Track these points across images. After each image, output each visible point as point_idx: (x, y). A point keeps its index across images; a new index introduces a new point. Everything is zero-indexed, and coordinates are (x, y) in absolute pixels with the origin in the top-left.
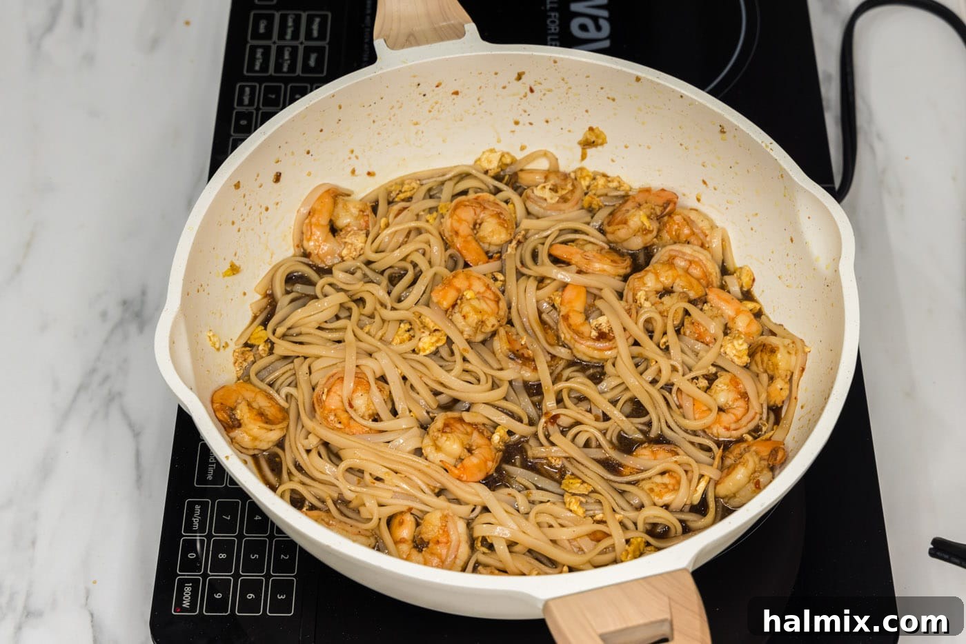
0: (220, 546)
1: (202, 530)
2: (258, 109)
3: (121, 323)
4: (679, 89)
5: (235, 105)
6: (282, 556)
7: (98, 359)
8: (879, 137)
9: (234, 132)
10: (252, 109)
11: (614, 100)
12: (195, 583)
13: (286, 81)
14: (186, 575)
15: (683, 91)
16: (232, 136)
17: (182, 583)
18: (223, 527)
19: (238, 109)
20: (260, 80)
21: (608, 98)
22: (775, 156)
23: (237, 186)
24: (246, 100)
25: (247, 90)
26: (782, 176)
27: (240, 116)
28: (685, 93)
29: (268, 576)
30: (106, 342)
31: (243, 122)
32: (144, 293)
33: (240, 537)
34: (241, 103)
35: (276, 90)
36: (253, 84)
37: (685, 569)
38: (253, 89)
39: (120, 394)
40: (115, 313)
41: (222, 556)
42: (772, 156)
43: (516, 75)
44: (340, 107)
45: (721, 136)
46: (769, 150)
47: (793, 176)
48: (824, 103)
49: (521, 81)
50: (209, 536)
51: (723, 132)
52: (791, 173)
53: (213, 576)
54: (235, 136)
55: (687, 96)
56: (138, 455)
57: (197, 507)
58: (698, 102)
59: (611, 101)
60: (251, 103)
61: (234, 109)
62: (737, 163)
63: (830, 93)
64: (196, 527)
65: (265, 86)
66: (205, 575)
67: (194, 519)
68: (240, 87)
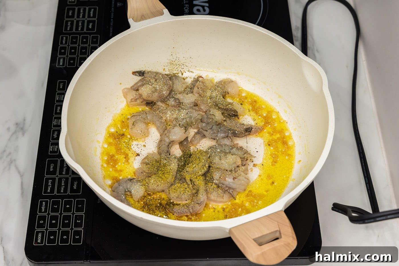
0: (53, 218)
1: (45, 211)
2: (68, 46)
3: (15, 132)
6: (78, 221)
7: (6, 146)
10: (66, 46)
12: (43, 233)
13: (80, 34)
14: (39, 230)
17: (38, 233)
18: (54, 210)
19: (61, 46)
20: (70, 34)
24: (64, 42)
25: (64, 38)
27: (62, 48)
29: (72, 229)
30: (9, 140)
31: (63, 51)
32: (24, 120)
33: (61, 214)
34: (62, 43)
35: (76, 38)
36: (67, 36)
37: (281, 211)
38: (67, 38)
39: (15, 160)
40: (13, 128)
41: (54, 222)
50: (49, 214)
53: (50, 229)
54: (59, 56)
56: (22, 183)
57: (44, 203)
60: (66, 43)
61: (59, 45)
63: (298, 34)
64: (43, 210)
65: (71, 36)
66: (47, 230)
67: (42, 208)
68: (61, 37)
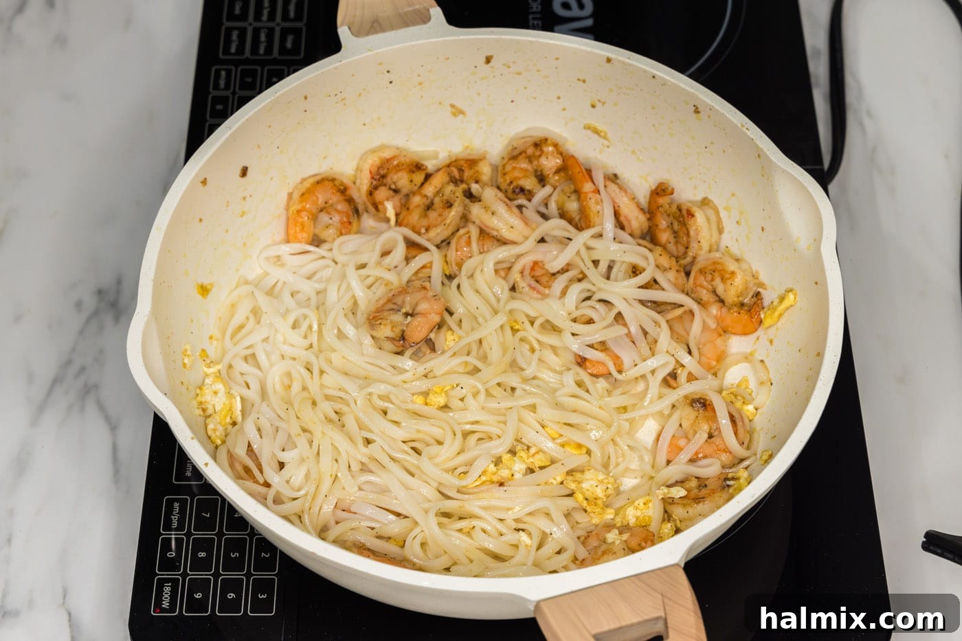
0: (200, 544)
1: (180, 527)
2: (234, 93)
3: (96, 313)
4: (651, 70)
5: (211, 90)
6: (263, 554)
7: (73, 350)
8: (869, 114)
9: (210, 117)
10: (227, 93)
11: (584, 81)
12: (175, 582)
13: (263, 63)
14: (165, 575)
15: (655, 72)
16: (207, 121)
17: (161, 583)
18: (202, 525)
19: (213, 93)
20: (236, 63)
21: (579, 80)
22: (752, 136)
23: (204, 182)
24: (222, 83)
25: (223, 73)
26: (759, 156)
27: (217, 100)
28: (658, 73)
29: (248, 575)
30: (81, 332)
31: (219, 107)
32: (119, 282)
33: (220, 535)
34: (216, 87)
35: (253, 74)
36: (229, 67)
37: (677, 565)
38: (229, 72)
39: (96, 387)
40: (90, 302)
41: (202, 555)
42: (748, 136)
43: (484, 59)
44: (306, 98)
45: (694, 116)
46: (744, 129)
47: (770, 156)
48: (813, 80)
49: (490, 65)
50: (189, 534)
51: (697, 111)
52: (768, 153)
53: (193, 575)
54: (210, 121)
55: (660, 77)
56: (115, 448)
57: (176, 505)
58: (671, 82)
59: (581, 83)
60: (227, 86)
61: (210, 93)
62: (712, 143)
63: (819, 69)
64: (175, 525)
65: (241, 70)
66: (185, 575)
67: (173, 517)
68: (216, 70)
